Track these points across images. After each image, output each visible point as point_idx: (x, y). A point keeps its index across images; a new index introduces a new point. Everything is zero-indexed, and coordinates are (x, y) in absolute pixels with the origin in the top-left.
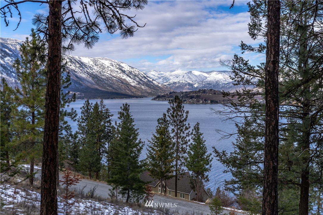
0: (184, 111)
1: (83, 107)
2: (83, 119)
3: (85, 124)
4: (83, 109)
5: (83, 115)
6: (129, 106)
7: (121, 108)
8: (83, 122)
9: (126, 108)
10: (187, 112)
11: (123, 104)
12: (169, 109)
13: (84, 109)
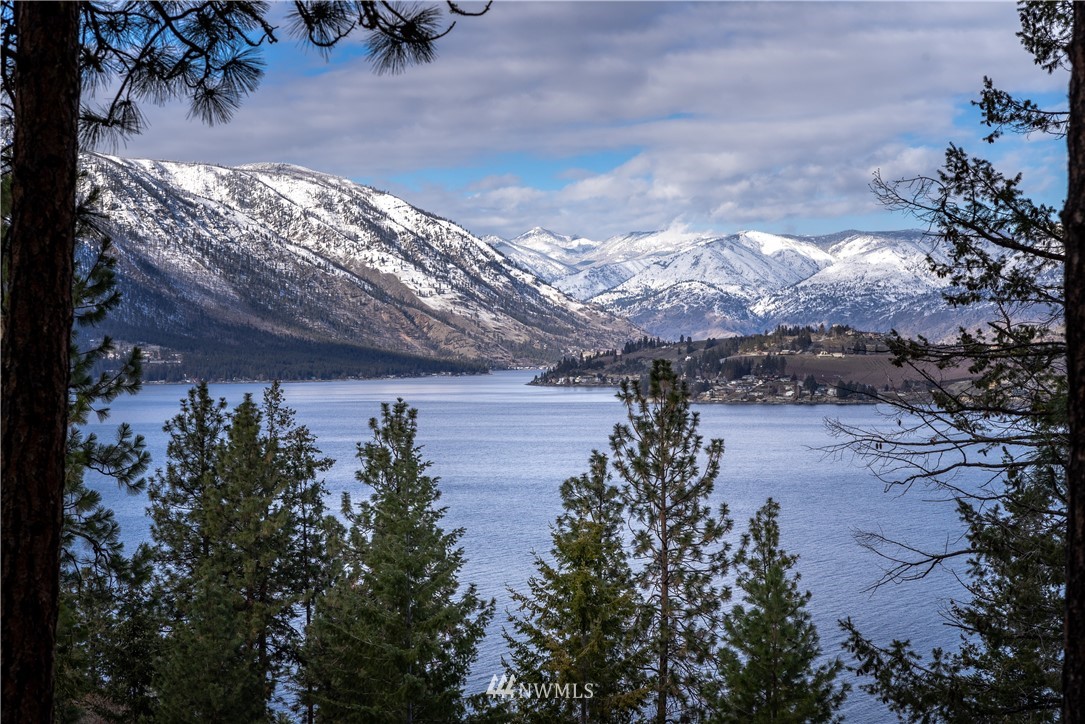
0: (699, 438)
1: (180, 418)
2: (176, 482)
3: (186, 510)
4: (177, 431)
5: (175, 462)
6: (413, 414)
7: (373, 423)
8: (176, 499)
9: (399, 424)
10: (717, 447)
11: (385, 406)
12: (620, 431)
13: (183, 428)
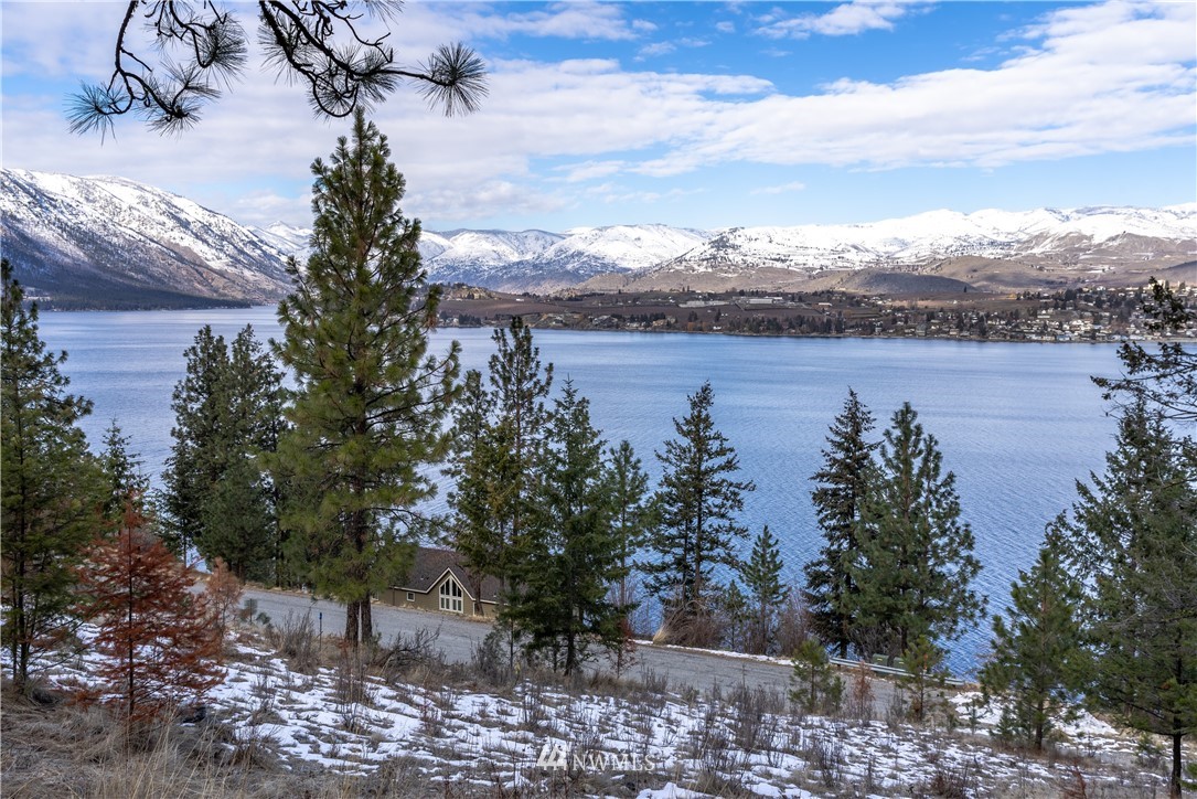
0: (538, 362)
1: (194, 348)
2: (193, 389)
4: (192, 357)
5: (192, 376)
10: (550, 368)
